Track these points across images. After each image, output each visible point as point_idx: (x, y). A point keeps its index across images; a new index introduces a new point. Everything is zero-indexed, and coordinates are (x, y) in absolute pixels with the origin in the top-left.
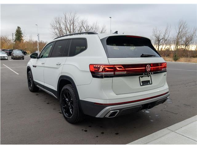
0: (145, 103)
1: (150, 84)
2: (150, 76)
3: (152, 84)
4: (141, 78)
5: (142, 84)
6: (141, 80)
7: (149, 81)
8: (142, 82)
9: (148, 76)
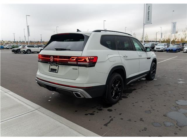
0: (48, 85)
1: (56, 72)
2: (58, 66)
3: (57, 73)
4: (51, 66)
5: (50, 71)
6: (51, 68)
7: (56, 70)
8: (51, 69)
9: (57, 66)
